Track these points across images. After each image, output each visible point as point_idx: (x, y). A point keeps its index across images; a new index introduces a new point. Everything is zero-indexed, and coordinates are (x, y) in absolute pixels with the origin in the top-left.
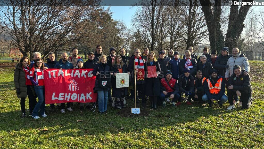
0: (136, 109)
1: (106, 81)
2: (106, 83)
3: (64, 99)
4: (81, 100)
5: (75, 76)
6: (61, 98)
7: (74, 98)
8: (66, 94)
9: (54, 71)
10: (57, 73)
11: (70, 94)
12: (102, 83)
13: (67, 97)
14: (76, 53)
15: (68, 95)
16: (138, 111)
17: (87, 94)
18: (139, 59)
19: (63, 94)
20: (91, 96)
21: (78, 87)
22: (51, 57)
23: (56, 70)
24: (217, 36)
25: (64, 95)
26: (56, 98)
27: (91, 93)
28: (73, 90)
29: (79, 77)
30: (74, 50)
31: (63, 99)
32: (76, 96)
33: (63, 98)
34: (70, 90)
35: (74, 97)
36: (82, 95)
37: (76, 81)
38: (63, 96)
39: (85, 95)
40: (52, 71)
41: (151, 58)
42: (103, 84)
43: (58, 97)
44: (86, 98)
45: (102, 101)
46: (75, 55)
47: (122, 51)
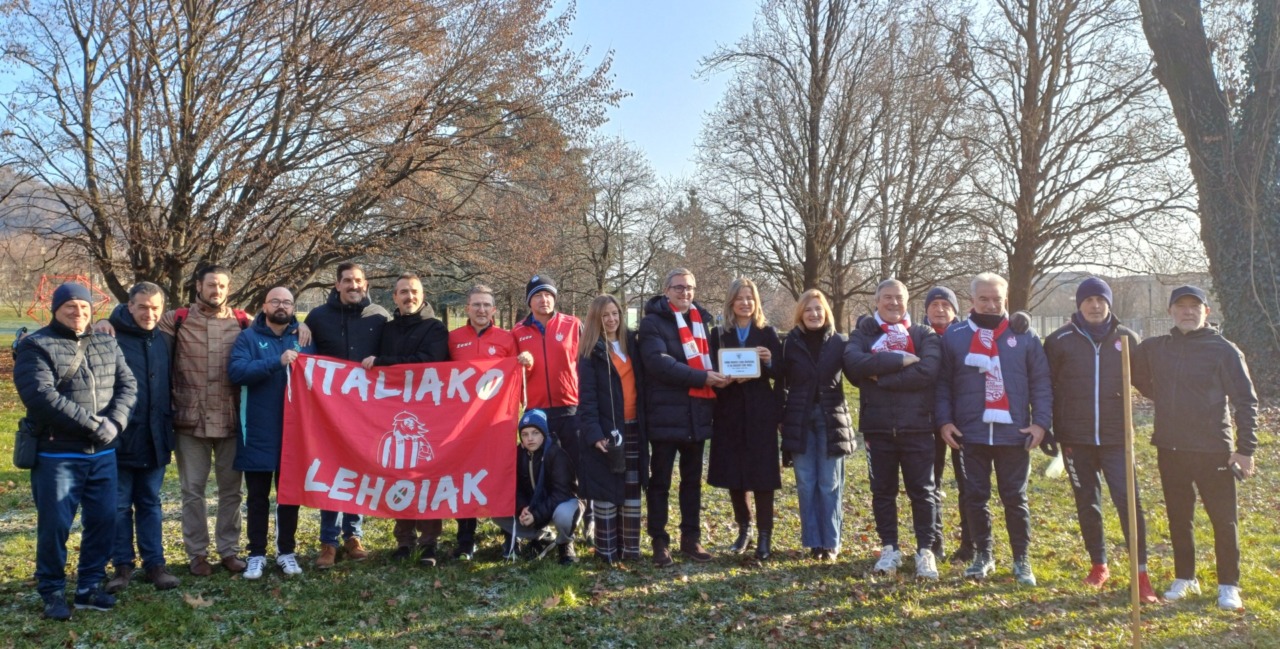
3: (354, 500)
5: (419, 397)
6: (340, 490)
8: (366, 479)
11: (381, 481)
13: (371, 492)
15: (372, 485)
17: (467, 476)
19: (354, 475)
20: (481, 486)
21: (429, 447)
25: (357, 482)
26: (322, 487)
27: (483, 473)
28: (400, 464)
29: (437, 398)
31: (348, 497)
32: (410, 495)
33: (349, 491)
34: (385, 462)
35: (400, 494)
36: (446, 481)
38: (351, 485)
39: (459, 483)
43: (330, 484)
44: (460, 496)
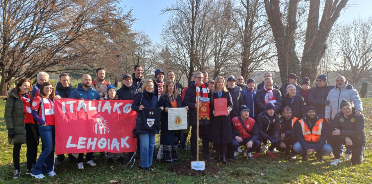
0: (198, 164)
1: (154, 120)
2: (153, 123)
3: (86, 147)
4: (112, 149)
5: (103, 111)
6: (81, 145)
7: (102, 145)
8: (90, 139)
9: (71, 103)
10: (75, 105)
11: (95, 139)
12: (148, 122)
13: (92, 143)
14: (103, 75)
15: (92, 141)
16: (202, 166)
17: (122, 139)
18: (201, 88)
19: (85, 139)
20: (127, 142)
21: (108, 128)
22: (65, 81)
23: (75, 101)
24: (290, 59)
25: (87, 141)
26: (74, 145)
27: (127, 138)
28: (101, 133)
29: (109, 112)
30: (99, 71)
31: (84, 147)
32: (106, 143)
33: (84, 145)
34: (96, 133)
35: (102, 143)
36: (115, 140)
37: (105, 119)
38: (85, 143)
39: (119, 141)
40: (68, 103)
41: (220, 87)
42: (148, 124)
43: (77, 143)
44: (120, 145)
45: (147, 151)
46: (101, 78)
47: (171, 75)
